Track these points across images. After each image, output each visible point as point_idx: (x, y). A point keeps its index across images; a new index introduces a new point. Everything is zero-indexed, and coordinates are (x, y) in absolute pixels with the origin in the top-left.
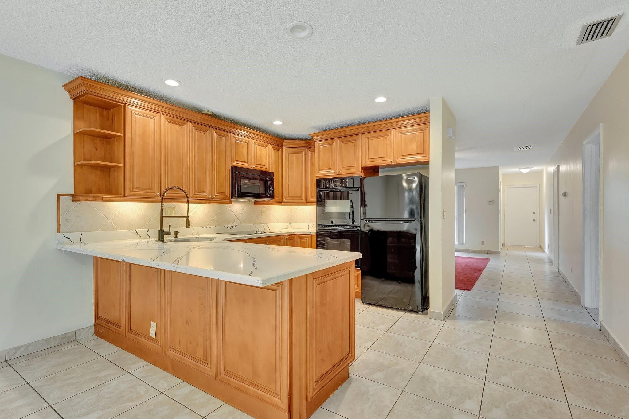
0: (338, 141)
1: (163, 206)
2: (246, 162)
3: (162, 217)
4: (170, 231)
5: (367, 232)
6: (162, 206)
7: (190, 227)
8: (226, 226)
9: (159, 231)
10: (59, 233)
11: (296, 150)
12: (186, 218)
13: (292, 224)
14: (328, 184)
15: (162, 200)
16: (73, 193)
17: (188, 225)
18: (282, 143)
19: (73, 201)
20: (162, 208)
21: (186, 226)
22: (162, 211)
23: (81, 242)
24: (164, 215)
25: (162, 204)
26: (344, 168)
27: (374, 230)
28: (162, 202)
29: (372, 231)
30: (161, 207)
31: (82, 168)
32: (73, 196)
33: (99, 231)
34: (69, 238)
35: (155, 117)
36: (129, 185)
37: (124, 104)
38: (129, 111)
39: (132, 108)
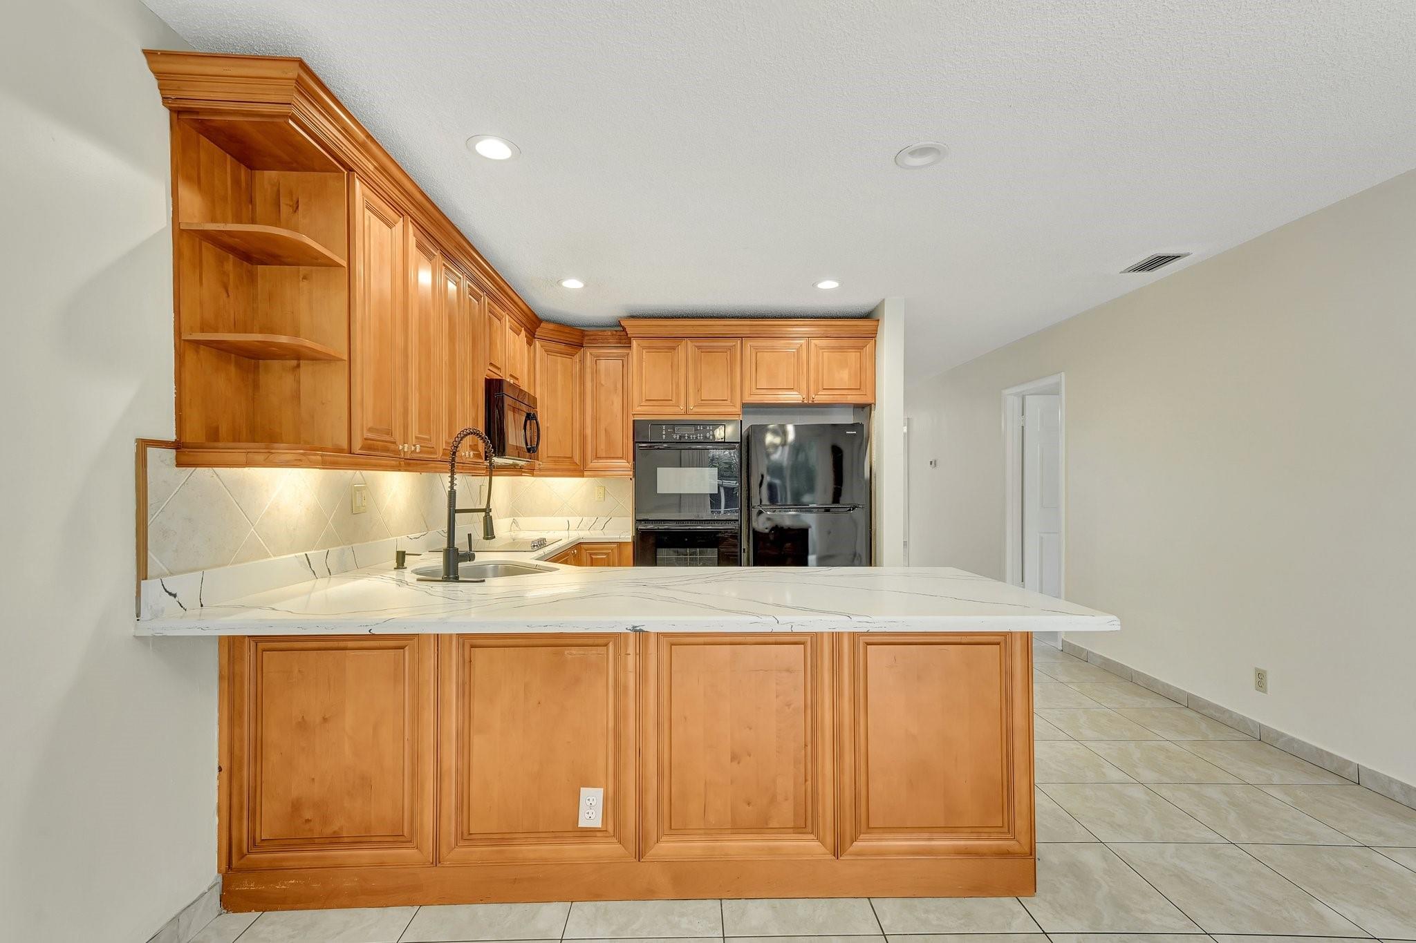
0: (690, 344)
1: (455, 482)
2: (500, 369)
3: (453, 511)
4: (471, 550)
5: (767, 531)
6: (452, 482)
7: (493, 537)
10: (146, 579)
11: (562, 347)
12: (486, 514)
13: (519, 519)
14: (664, 433)
15: (453, 466)
16: (172, 437)
17: (488, 533)
18: (536, 329)
19: (179, 464)
20: (452, 487)
21: (485, 535)
22: (452, 495)
23: (202, 606)
24: (456, 508)
25: (452, 478)
26: (703, 403)
27: (785, 528)
28: (453, 473)
29: (777, 529)
30: (449, 485)
31: (197, 352)
32: (178, 446)
33: (232, 564)
34: (175, 596)
35: (396, 224)
36: (361, 418)
37: (352, 171)
38: (359, 195)
39: (365, 190)
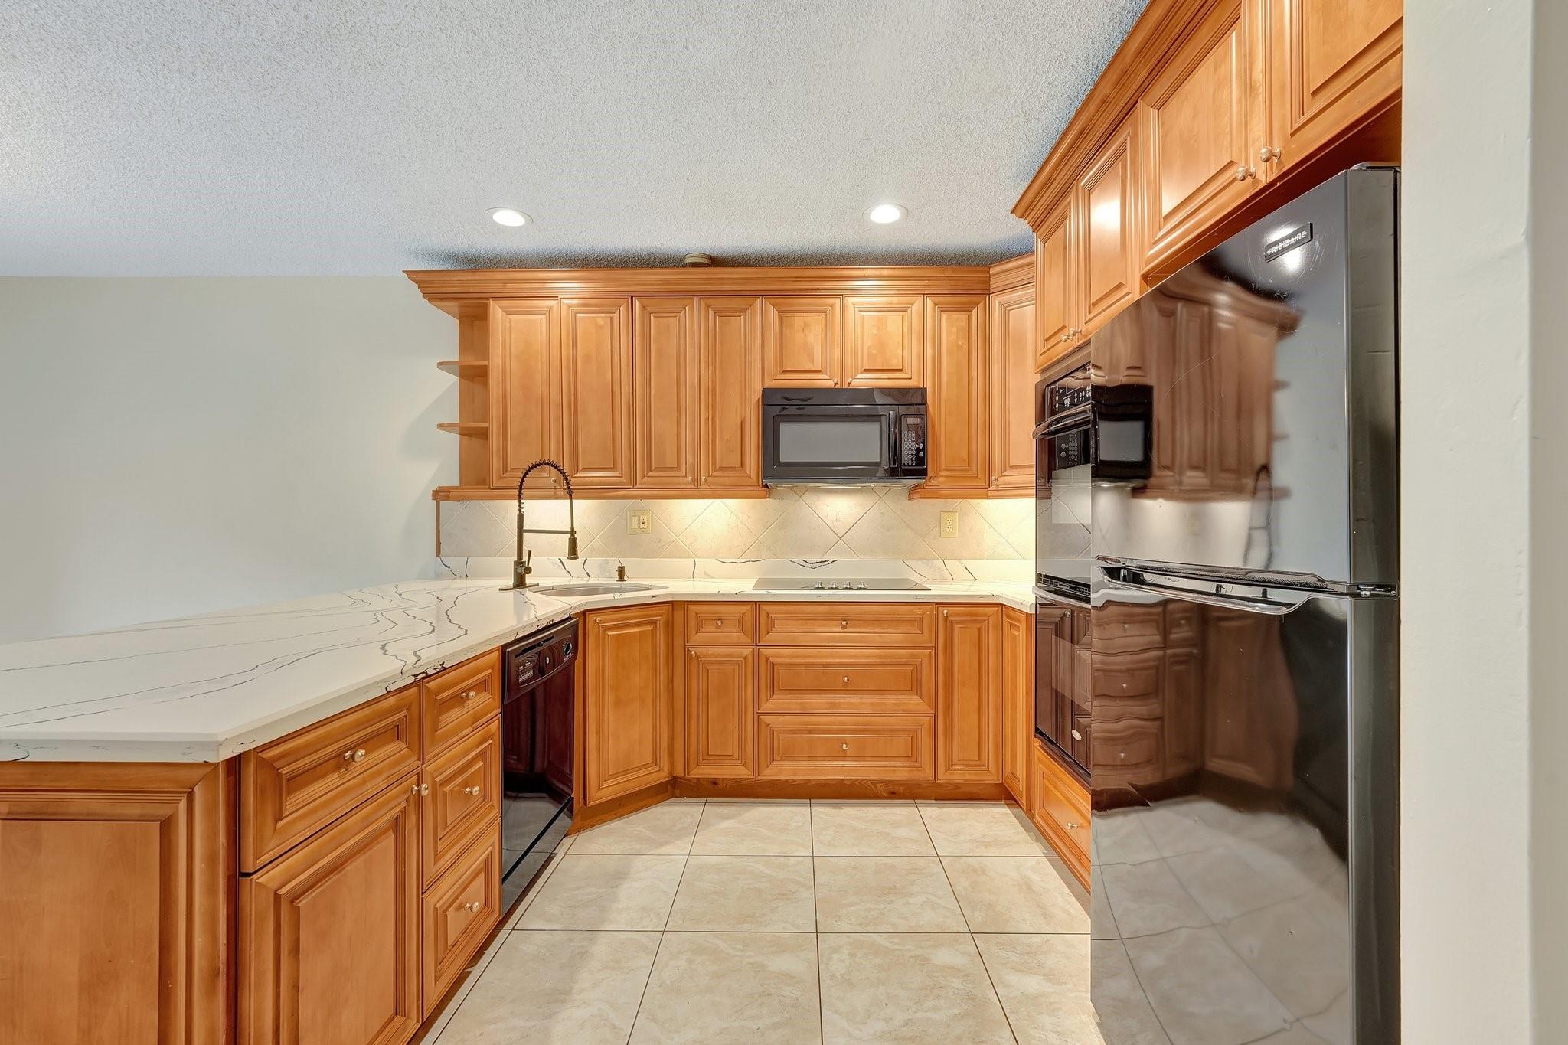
1: (522, 505)
2: (820, 371)
3: (521, 531)
6: (520, 506)
7: (578, 558)
8: (798, 560)
9: (515, 562)
12: (569, 536)
15: (520, 492)
17: (573, 553)
18: (987, 281)
20: (520, 510)
21: (566, 555)
22: (521, 517)
24: (525, 528)
25: (520, 502)
28: (520, 497)
30: (518, 508)
34: (449, 567)
35: (550, 308)
36: (497, 464)
37: (488, 299)
38: (496, 311)
39: (506, 303)
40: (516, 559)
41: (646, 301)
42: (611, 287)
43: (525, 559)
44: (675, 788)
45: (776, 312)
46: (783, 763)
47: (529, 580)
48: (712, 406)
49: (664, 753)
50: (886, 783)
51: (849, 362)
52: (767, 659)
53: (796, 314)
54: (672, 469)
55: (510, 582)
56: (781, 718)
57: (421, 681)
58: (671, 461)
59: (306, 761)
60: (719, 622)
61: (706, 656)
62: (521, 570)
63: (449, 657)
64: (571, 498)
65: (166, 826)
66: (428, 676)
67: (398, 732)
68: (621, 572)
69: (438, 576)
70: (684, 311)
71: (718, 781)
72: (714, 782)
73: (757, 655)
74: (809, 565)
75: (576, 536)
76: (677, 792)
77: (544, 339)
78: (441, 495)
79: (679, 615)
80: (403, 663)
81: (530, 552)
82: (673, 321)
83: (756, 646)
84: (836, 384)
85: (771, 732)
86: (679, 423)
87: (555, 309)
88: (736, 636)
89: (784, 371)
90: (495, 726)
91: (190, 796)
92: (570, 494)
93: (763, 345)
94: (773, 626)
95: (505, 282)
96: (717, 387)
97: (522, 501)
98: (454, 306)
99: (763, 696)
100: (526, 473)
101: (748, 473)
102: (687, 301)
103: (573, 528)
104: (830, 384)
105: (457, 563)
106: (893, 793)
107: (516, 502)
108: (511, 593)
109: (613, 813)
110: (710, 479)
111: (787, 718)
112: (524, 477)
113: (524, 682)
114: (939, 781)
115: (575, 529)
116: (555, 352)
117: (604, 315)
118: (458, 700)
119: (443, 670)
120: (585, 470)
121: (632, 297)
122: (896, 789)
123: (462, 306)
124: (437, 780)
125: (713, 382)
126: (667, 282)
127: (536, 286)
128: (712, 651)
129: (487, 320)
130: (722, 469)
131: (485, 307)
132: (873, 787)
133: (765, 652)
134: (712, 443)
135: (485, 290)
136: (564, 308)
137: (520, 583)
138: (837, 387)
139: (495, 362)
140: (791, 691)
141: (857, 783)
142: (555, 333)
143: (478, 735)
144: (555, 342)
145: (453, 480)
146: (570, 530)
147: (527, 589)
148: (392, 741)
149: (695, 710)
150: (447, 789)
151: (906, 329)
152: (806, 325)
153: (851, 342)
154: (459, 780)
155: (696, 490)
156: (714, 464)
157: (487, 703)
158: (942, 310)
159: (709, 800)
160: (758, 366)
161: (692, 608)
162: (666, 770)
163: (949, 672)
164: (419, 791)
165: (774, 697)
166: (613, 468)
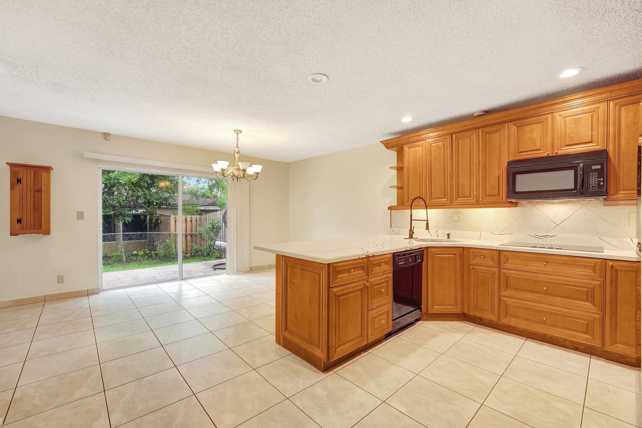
2: (539, 149)
3: (411, 220)
6: (411, 212)
8: (533, 234)
9: (409, 230)
12: (426, 222)
15: (411, 207)
17: (427, 228)
20: (411, 213)
21: (425, 228)
22: (411, 215)
25: (411, 210)
28: (411, 209)
35: (423, 144)
36: (406, 198)
37: (403, 145)
38: (406, 148)
39: (408, 145)
40: (410, 229)
41: (457, 135)
42: (444, 132)
43: (412, 229)
44: (464, 317)
45: (516, 127)
46: (512, 319)
47: (414, 236)
48: (484, 171)
49: (459, 302)
50: (573, 342)
51: (556, 142)
52: (505, 274)
53: (526, 126)
54: (467, 197)
55: (408, 237)
56: (511, 300)
57: (368, 257)
58: (467, 194)
59: (341, 268)
60: (482, 257)
61: (477, 269)
62: (411, 233)
63: (376, 253)
64: (427, 209)
65: (319, 275)
66: (369, 257)
67: (362, 268)
68: (448, 235)
69: (391, 234)
70: (472, 135)
71: (483, 319)
72: (481, 319)
73: (500, 273)
74: (538, 237)
75: (428, 222)
76: (466, 319)
77: (421, 155)
78: (391, 208)
79: (466, 252)
80: (363, 252)
81: (414, 227)
82: (468, 140)
83: (499, 268)
84: (548, 154)
85: (506, 305)
86: (470, 179)
87: (424, 144)
88: (490, 263)
89: (520, 152)
90: (391, 275)
91: (323, 270)
92: (427, 207)
93: (509, 143)
94: (508, 261)
95: (408, 138)
96: (487, 162)
97: (412, 210)
98: (395, 149)
99: (503, 288)
100: (413, 201)
101: (502, 197)
102: (474, 131)
103: (427, 219)
104: (546, 155)
105: (396, 230)
106: (576, 348)
107: (410, 210)
108: (408, 240)
109: (439, 318)
110: (484, 200)
111: (513, 300)
112: (412, 202)
113: (401, 265)
114: (606, 349)
115: (428, 219)
116: (424, 158)
117: (441, 143)
118: (379, 265)
119: (374, 256)
120: (434, 199)
121: (452, 134)
122: (579, 346)
123: (397, 148)
124: (372, 284)
125: (485, 161)
126: (466, 126)
127: (418, 138)
128: (479, 267)
129: (403, 151)
130: (489, 196)
131: (403, 147)
132: (564, 342)
133: (503, 271)
134: (485, 186)
135: (404, 142)
136: (427, 143)
137: (411, 237)
138: (549, 155)
139: (406, 165)
140: (517, 289)
141: (554, 338)
142: (424, 151)
143: (385, 276)
144: (424, 155)
145: (395, 204)
146: (426, 220)
147: (412, 239)
148: (361, 270)
149: (472, 289)
150: (375, 287)
151: (594, 121)
152: (532, 130)
153: (558, 134)
154: (379, 286)
155: (478, 204)
156: (486, 195)
157: (389, 268)
158: (621, 106)
159: (479, 325)
160: (506, 152)
161: (471, 250)
162: (460, 309)
163: (615, 295)
164: (367, 284)
165: (508, 290)
166: (445, 198)
